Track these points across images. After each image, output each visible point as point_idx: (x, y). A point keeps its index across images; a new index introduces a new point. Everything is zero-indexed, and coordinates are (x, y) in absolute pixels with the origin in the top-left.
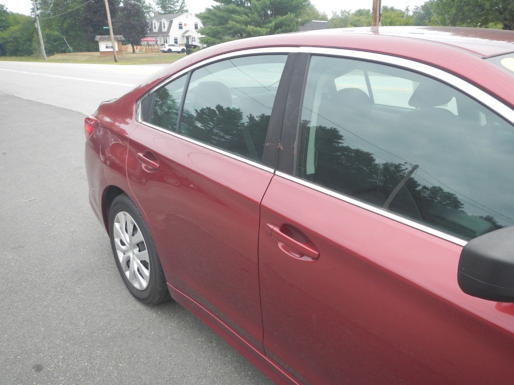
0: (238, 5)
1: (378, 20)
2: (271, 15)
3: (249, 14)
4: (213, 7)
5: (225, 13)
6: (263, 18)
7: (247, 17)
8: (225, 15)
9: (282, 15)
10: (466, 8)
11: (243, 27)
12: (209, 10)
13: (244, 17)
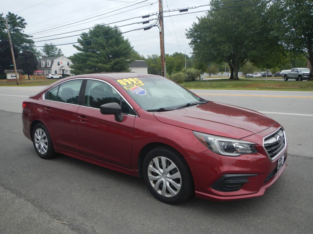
0: (93, 53)
1: (164, 61)
2: (112, 58)
3: (99, 58)
4: (78, 53)
5: (85, 57)
6: (107, 60)
7: (98, 59)
8: (85, 58)
9: (118, 58)
10: (206, 55)
11: (96, 64)
12: (75, 55)
13: (96, 59)
